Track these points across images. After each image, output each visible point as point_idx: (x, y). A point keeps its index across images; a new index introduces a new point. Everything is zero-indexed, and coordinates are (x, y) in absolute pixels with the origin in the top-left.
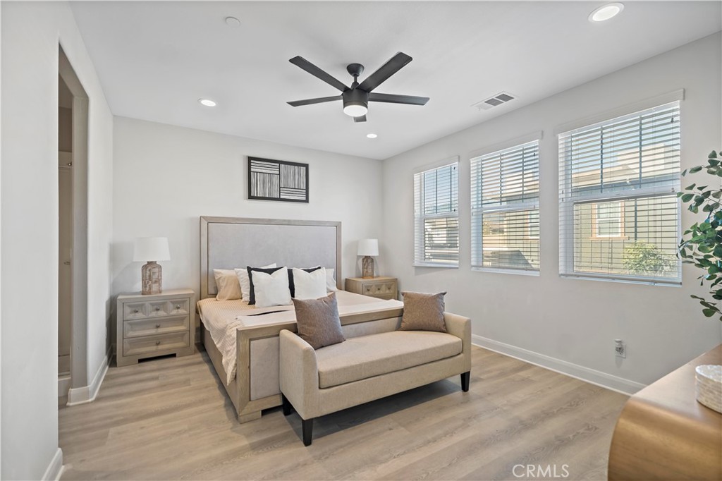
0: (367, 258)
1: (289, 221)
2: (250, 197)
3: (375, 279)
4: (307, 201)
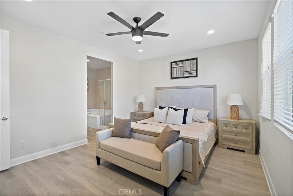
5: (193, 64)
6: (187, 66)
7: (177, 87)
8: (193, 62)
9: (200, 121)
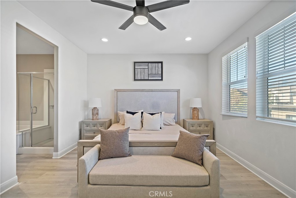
0: (195, 108)
1: (152, 90)
2: (135, 80)
3: (199, 120)
4: (162, 80)
5: (158, 67)
6: (152, 69)
7: (143, 90)
8: (158, 65)
9: (169, 124)
